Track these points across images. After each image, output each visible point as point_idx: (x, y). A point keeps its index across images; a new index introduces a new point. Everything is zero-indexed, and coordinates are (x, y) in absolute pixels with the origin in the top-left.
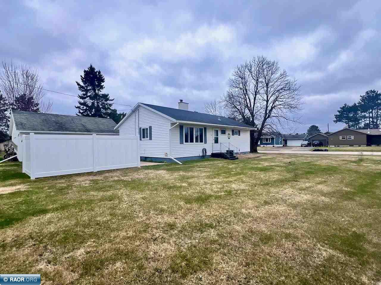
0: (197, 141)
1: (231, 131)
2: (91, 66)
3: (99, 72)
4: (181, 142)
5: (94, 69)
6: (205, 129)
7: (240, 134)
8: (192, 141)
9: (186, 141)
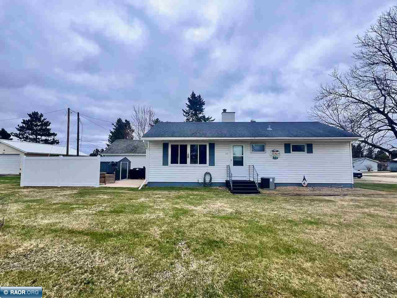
0: (193, 161)
1: (284, 146)
2: (193, 93)
3: (200, 97)
4: (165, 163)
5: (195, 95)
6: (212, 146)
7: (313, 150)
8: (184, 161)
9: (174, 161)
